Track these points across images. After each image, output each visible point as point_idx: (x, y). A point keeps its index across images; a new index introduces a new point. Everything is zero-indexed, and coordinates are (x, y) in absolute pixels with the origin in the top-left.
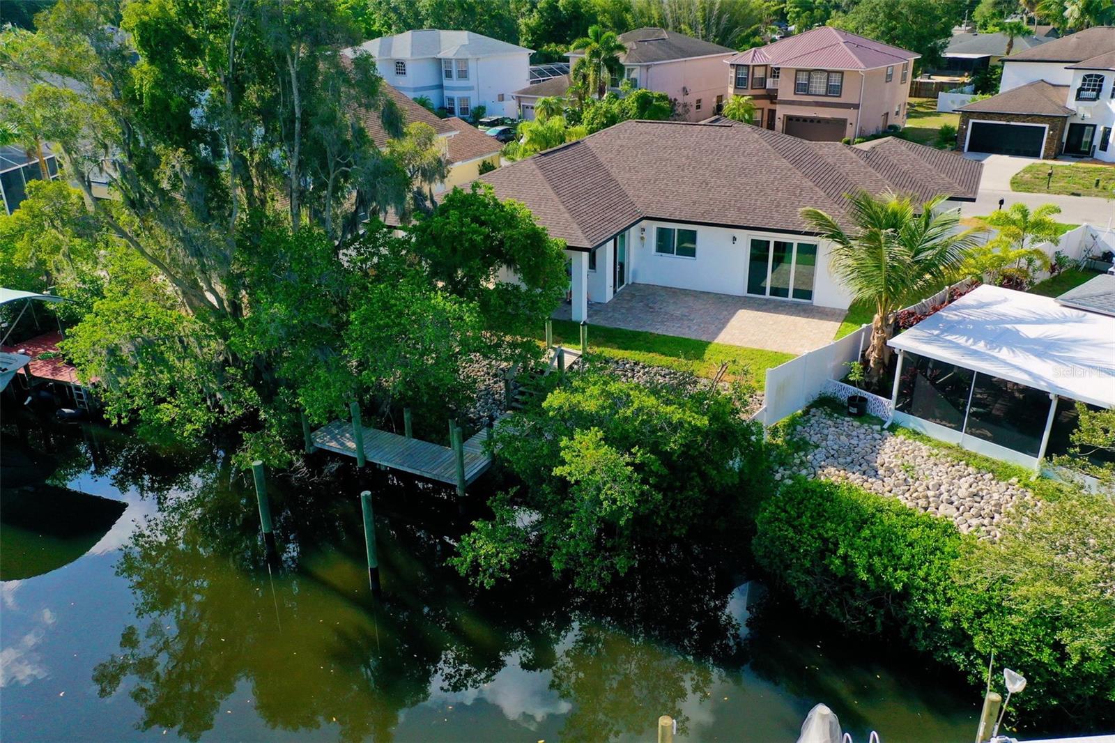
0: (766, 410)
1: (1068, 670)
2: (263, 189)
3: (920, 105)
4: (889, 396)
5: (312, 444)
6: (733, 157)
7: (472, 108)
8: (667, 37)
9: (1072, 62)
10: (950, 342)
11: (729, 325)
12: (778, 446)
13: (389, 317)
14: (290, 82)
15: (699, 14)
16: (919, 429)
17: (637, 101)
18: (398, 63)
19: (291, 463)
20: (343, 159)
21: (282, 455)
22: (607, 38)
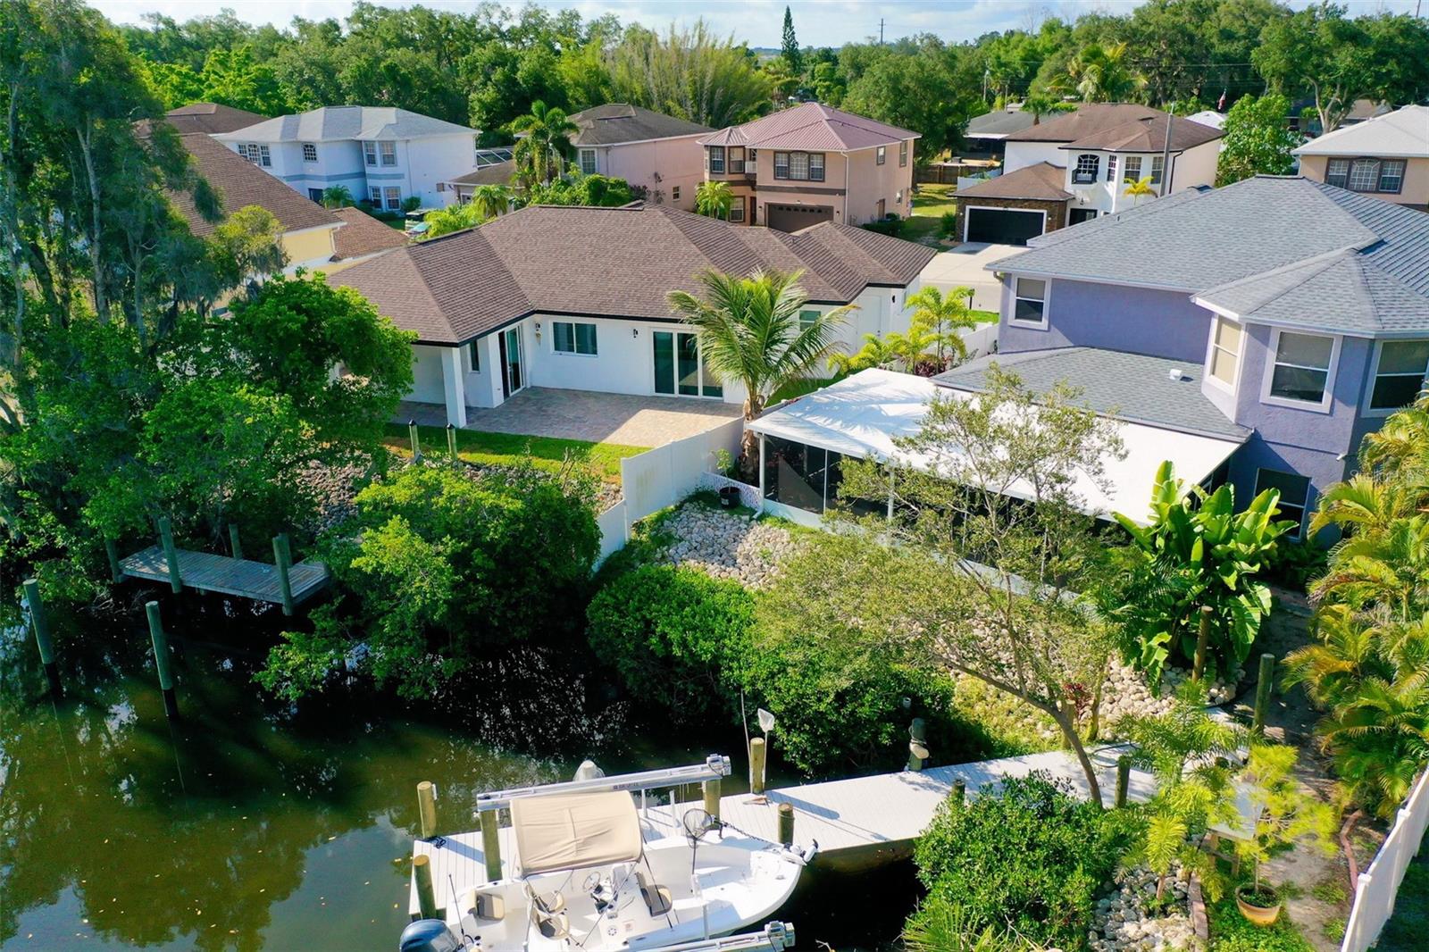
0: (625, 503)
1: (844, 717)
2: (65, 285)
3: (941, 192)
4: (757, 484)
5: (120, 572)
6: (639, 243)
7: (403, 200)
8: (634, 114)
9: (1066, 142)
10: (809, 422)
11: (624, 426)
12: (641, 542)
13: (188, 415)
14: (84, 161)
15: (688, 88)
16: (787, 517)
17: (589, 188)
18: (307, 146)
19: (93, 595)
20: (148, 246)
21: (82, 585)
22: (553, 115)
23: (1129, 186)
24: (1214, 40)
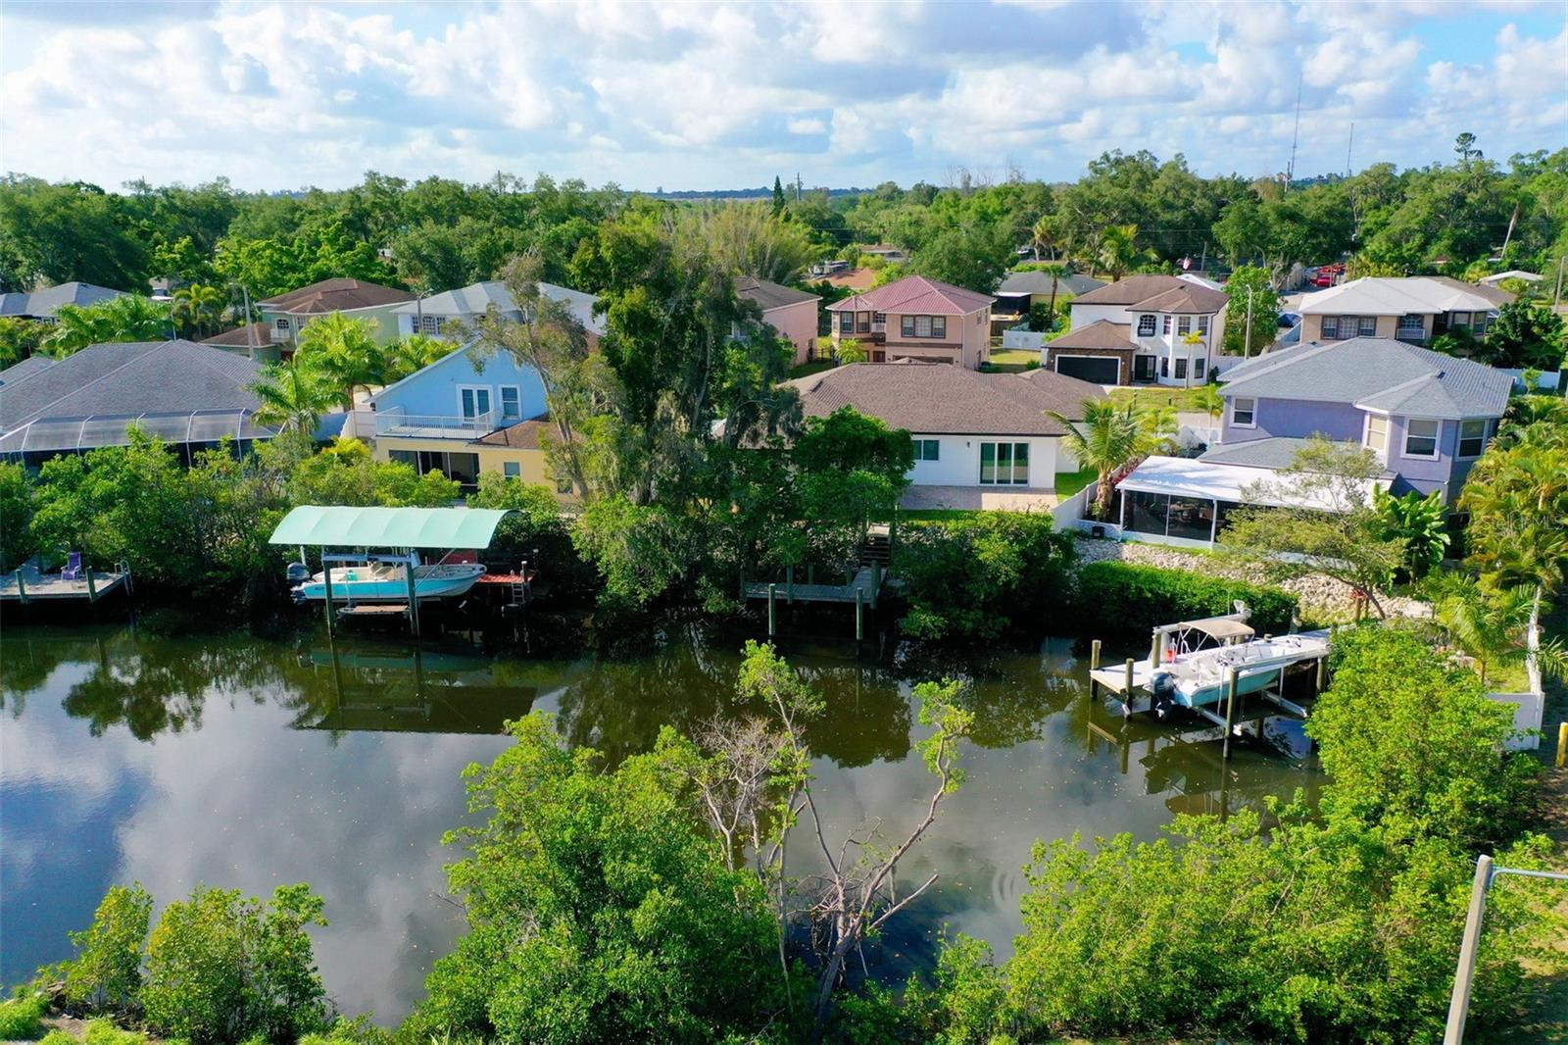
4: (1118, 522)
5: (745, 595)
6: (948, 386)
8: (760, 286)
9: (1129, 305)
16: (1139, 540)
23: (1182, 339)
24: (1158, 210)
